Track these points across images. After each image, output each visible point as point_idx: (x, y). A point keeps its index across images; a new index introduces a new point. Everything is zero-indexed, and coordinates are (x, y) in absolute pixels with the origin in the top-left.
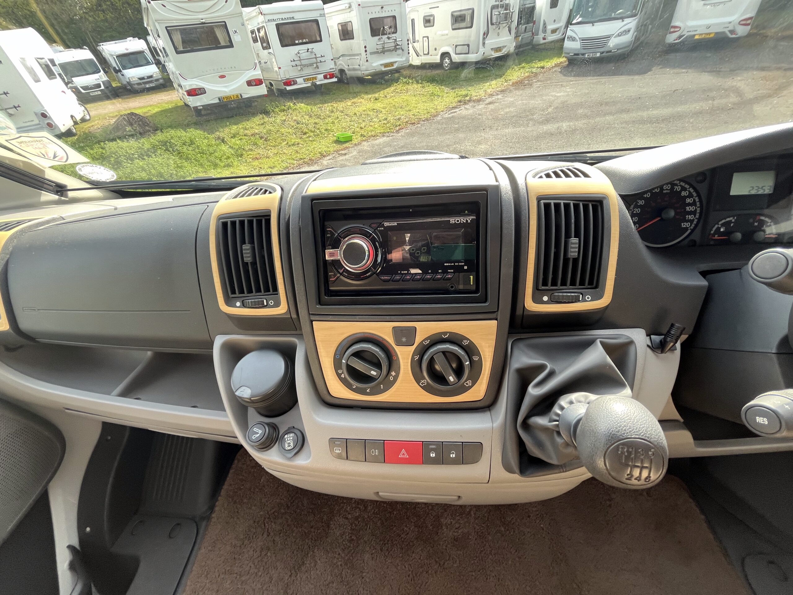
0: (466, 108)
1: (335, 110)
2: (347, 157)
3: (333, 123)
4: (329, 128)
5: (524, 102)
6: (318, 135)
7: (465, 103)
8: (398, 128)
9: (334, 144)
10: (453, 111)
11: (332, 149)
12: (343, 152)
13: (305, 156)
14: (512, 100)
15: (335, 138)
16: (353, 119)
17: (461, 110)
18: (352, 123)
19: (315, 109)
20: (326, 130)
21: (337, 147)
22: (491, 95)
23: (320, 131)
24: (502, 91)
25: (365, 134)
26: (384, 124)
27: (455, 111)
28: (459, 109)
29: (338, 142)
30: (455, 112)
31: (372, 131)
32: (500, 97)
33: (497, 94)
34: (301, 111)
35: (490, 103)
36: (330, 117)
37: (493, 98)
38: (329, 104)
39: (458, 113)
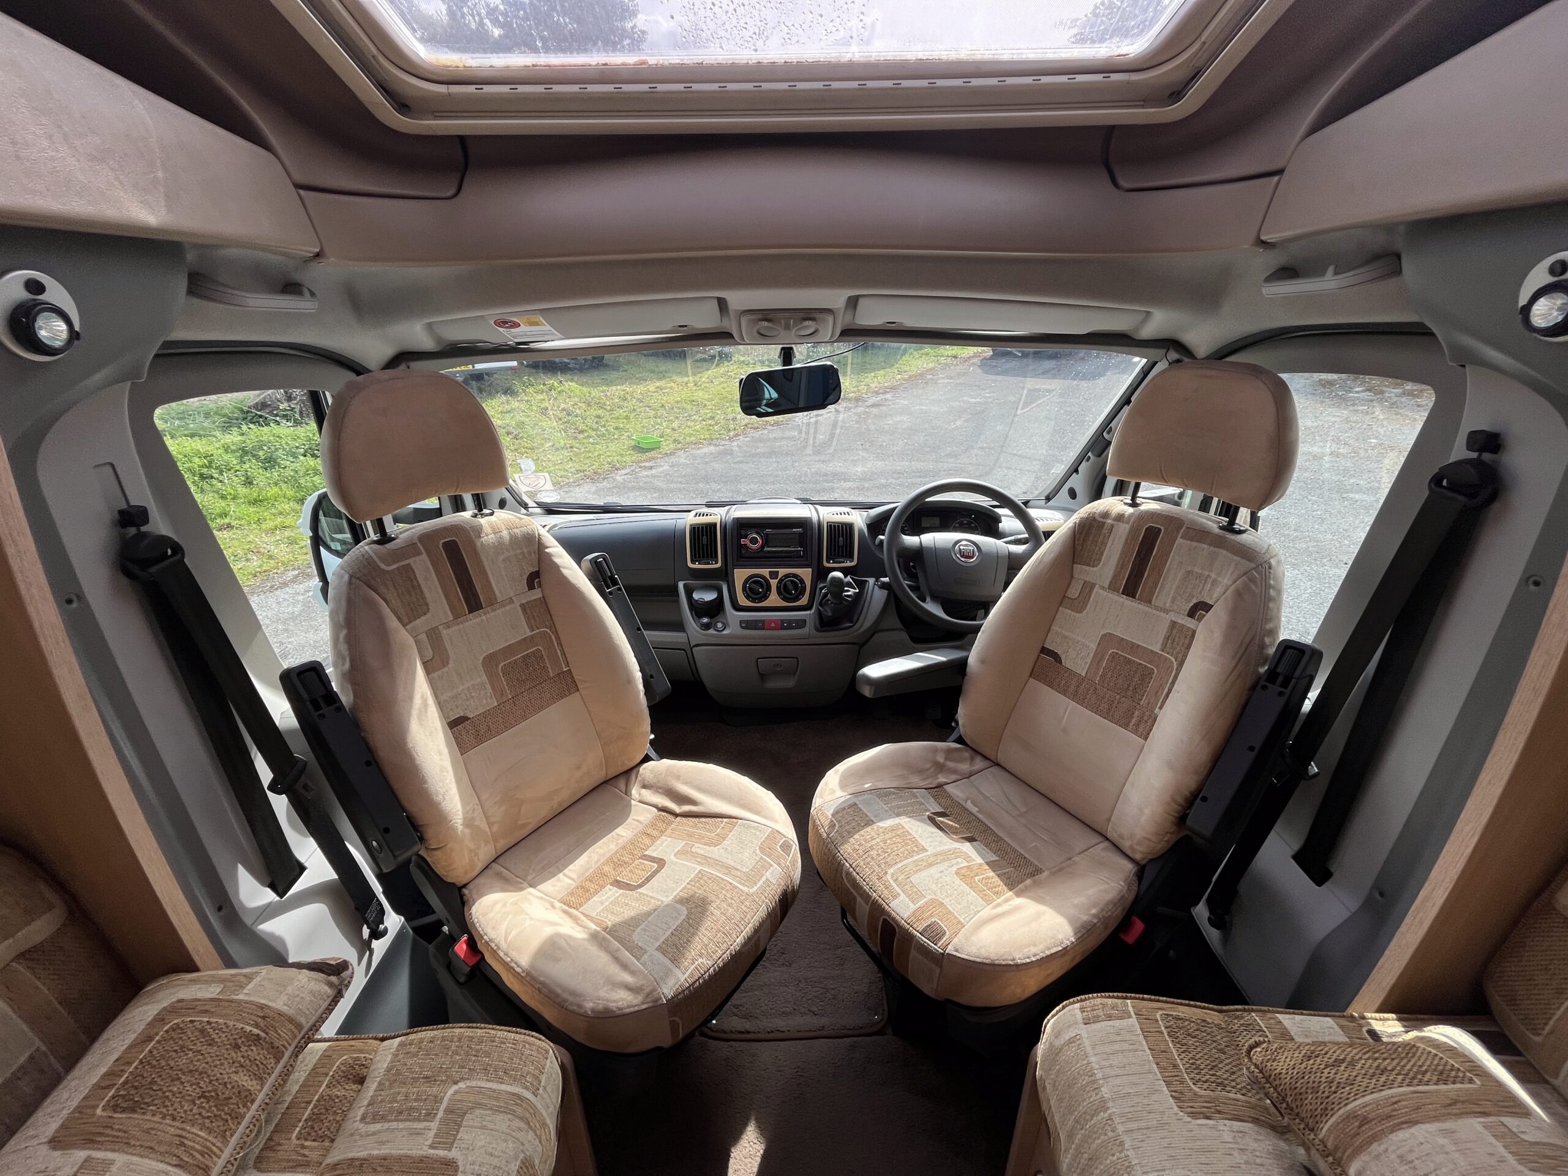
1: (628, 396)
2: (654, 471)
3: (627, 418)
4: (622, 426)
6: (604, 435)
8: (732, 434)
9: (632, 452)
11: (627, 459)
12: (647, 464)
13: (586, 467)
15: (633, 443)
16: (659, 414)
18: (659, 421)
19: (595, 392)
20: (617, 428)
21: (637, 456)
23: (607, 430)
24: (893, 388)
25: (681, 439)
26: (710, 425)
29: (639, 449)
31: (691, 435)
34: (572, 394)
36: (620, 407)
38: (619, 387)
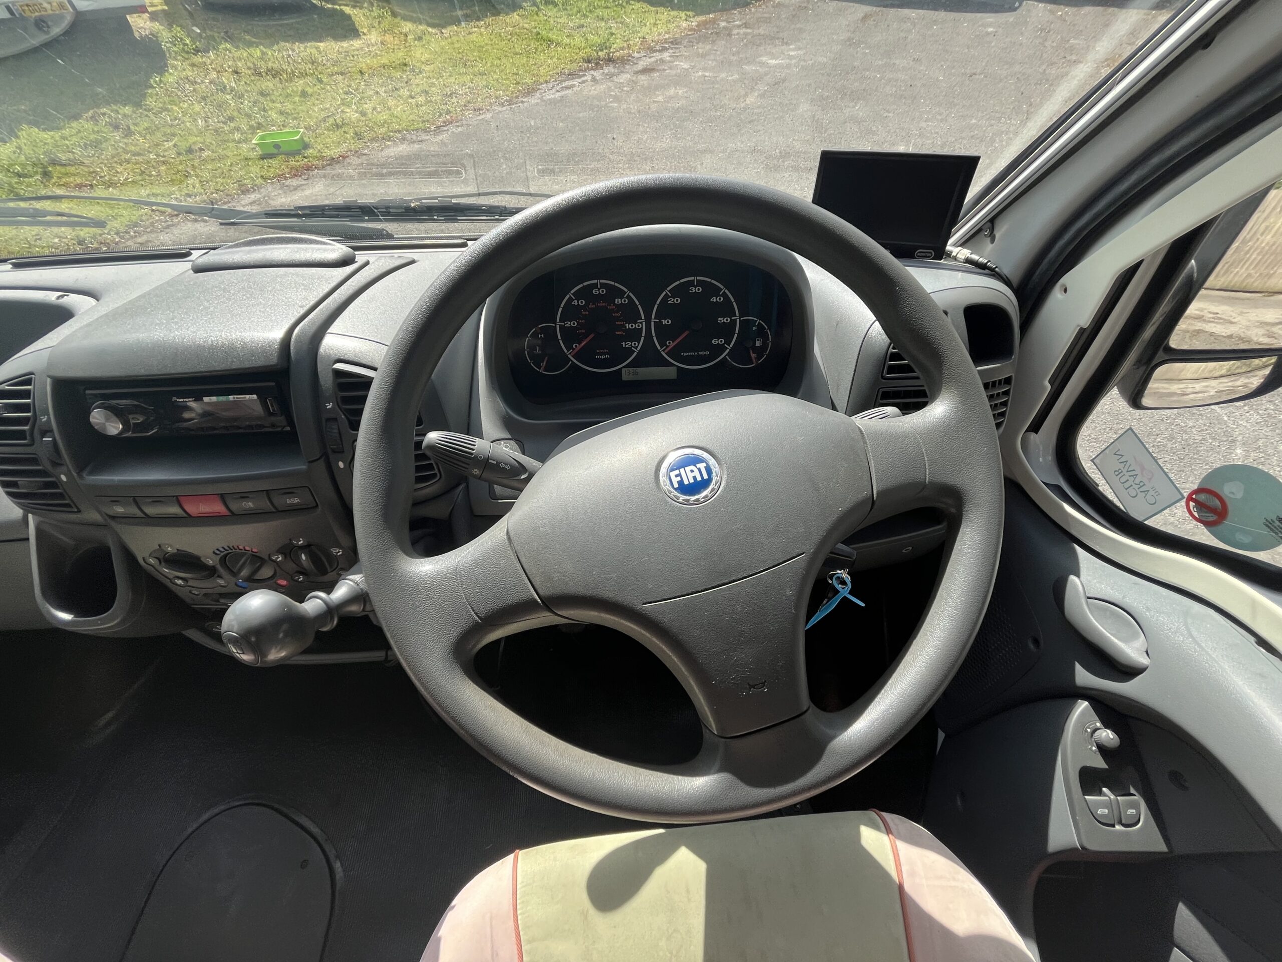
0: (594, 79)
5: (707, 74)
7: (597, 64)
10: (566, 83)
14: (686, 66)
17: (584, 82)
22: (652, 50)
27: (571, 83)
28: (580, 80)
30: (573, 86)
32: (666, 55)
33: (664, 49)
35: (646, 71)
37: (653, 59)
39: (575, 89)
